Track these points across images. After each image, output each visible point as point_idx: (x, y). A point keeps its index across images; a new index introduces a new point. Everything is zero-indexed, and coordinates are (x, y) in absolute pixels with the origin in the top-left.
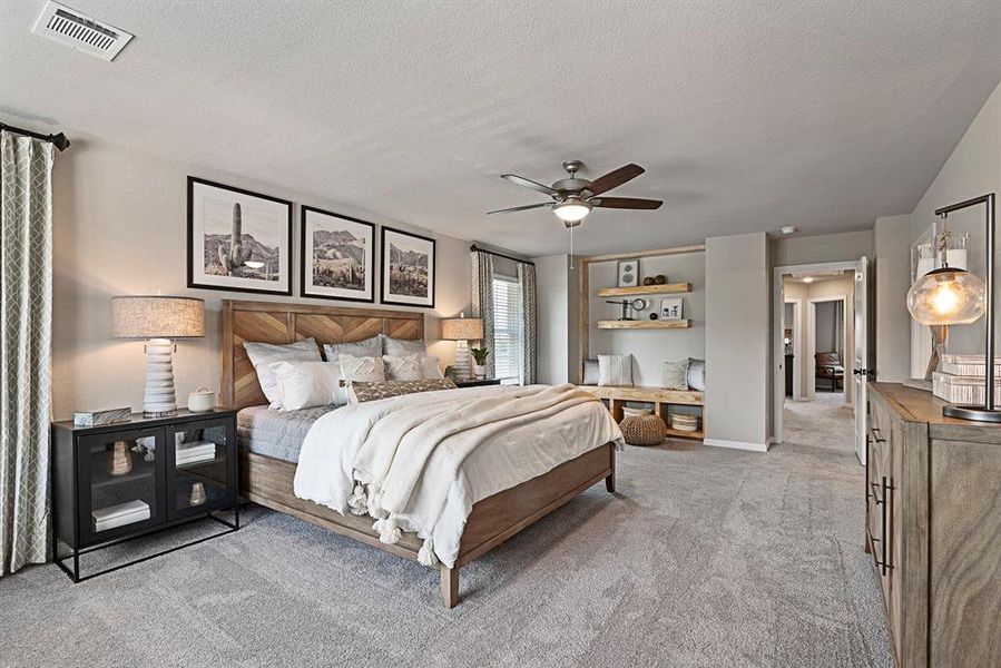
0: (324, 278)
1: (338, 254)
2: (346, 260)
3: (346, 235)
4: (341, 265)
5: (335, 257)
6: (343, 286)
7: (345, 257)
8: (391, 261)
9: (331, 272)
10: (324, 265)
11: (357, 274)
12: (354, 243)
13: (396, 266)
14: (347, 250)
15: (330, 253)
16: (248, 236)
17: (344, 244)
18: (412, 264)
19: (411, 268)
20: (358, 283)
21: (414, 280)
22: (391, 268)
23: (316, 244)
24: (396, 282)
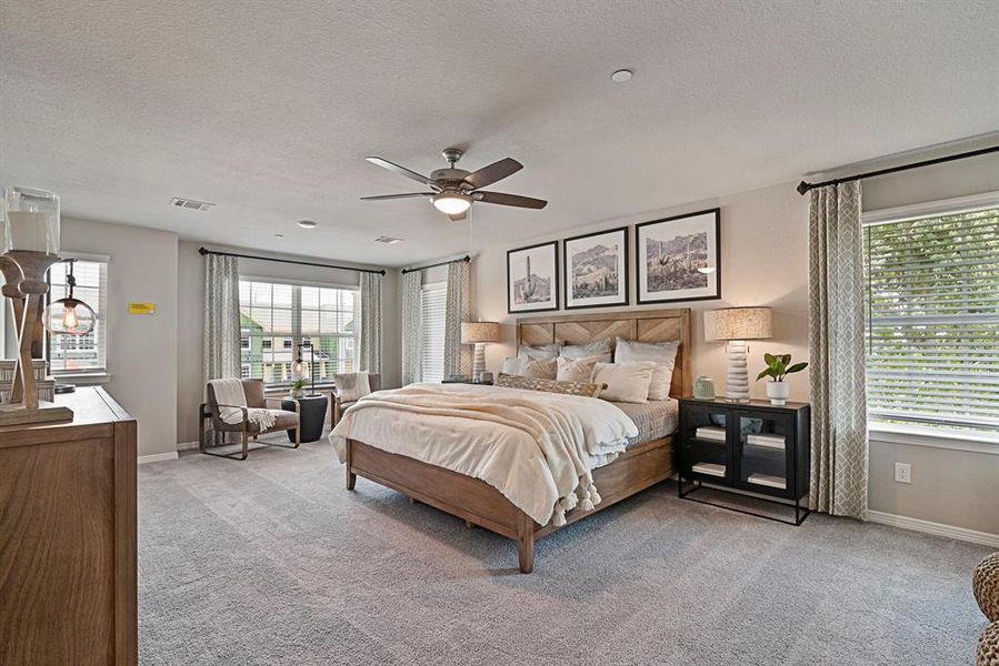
0: (582, 291)
1: (592, 268)
2: (600, 271)
3: (600, 248)
4: (595, 276)
5: (590, 271)
6: (598, 295)
7: (598, 268)
8: (649, 257)
9: (587, 285)
10: (581, 281)
11: (611, 281)
12: (607, 253)
13: (655, 261)
14: (598, 262)
15: (585, 270)
16: (534, 275)
17: (597, 257)
18: (679, 251)
19: (678, 257)
20: (610, 288)
21: (684, 270)
22: (649, 265)
23: (574, 265)
24: (656, 278)
